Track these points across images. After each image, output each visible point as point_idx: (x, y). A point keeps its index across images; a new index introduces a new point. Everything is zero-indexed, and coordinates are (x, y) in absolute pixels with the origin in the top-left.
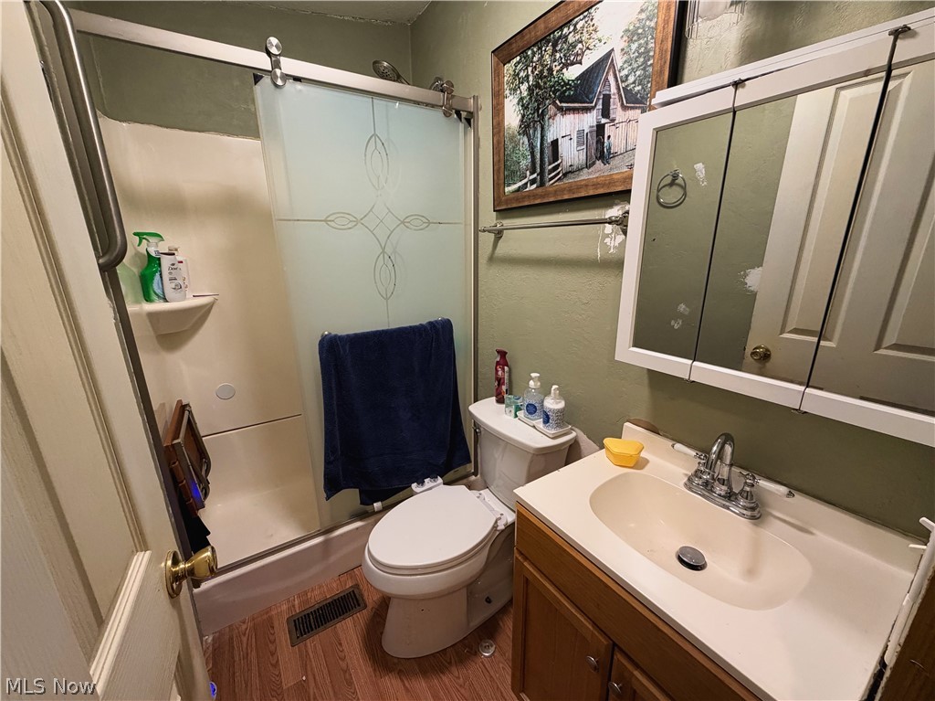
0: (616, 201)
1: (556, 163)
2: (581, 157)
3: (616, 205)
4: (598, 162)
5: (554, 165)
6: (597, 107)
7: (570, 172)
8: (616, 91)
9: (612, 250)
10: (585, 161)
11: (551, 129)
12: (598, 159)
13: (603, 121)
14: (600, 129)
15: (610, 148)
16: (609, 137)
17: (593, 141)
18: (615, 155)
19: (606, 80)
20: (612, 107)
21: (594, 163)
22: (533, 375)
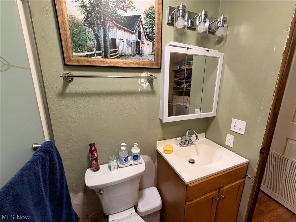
0: (144, 71)
1: (115, 50)
2: (129, 51)
3: (145, 72)
4: (137, 55)
5: (113, 50)
6: (136, 34)
7: (124, 55)
8: (143, 32)
9: (145, 88)
10: (131, 53)
11: (111, 32)
12: (138, 54)
13: (139, 40)
14: (138, 43)
15: (142, 52)
16: (141, 47)
17: (135, 46)
18: (144, 55)
19: (139, 25)
20: (142, 37)
21: (135, 55)
22: (122, 144)
